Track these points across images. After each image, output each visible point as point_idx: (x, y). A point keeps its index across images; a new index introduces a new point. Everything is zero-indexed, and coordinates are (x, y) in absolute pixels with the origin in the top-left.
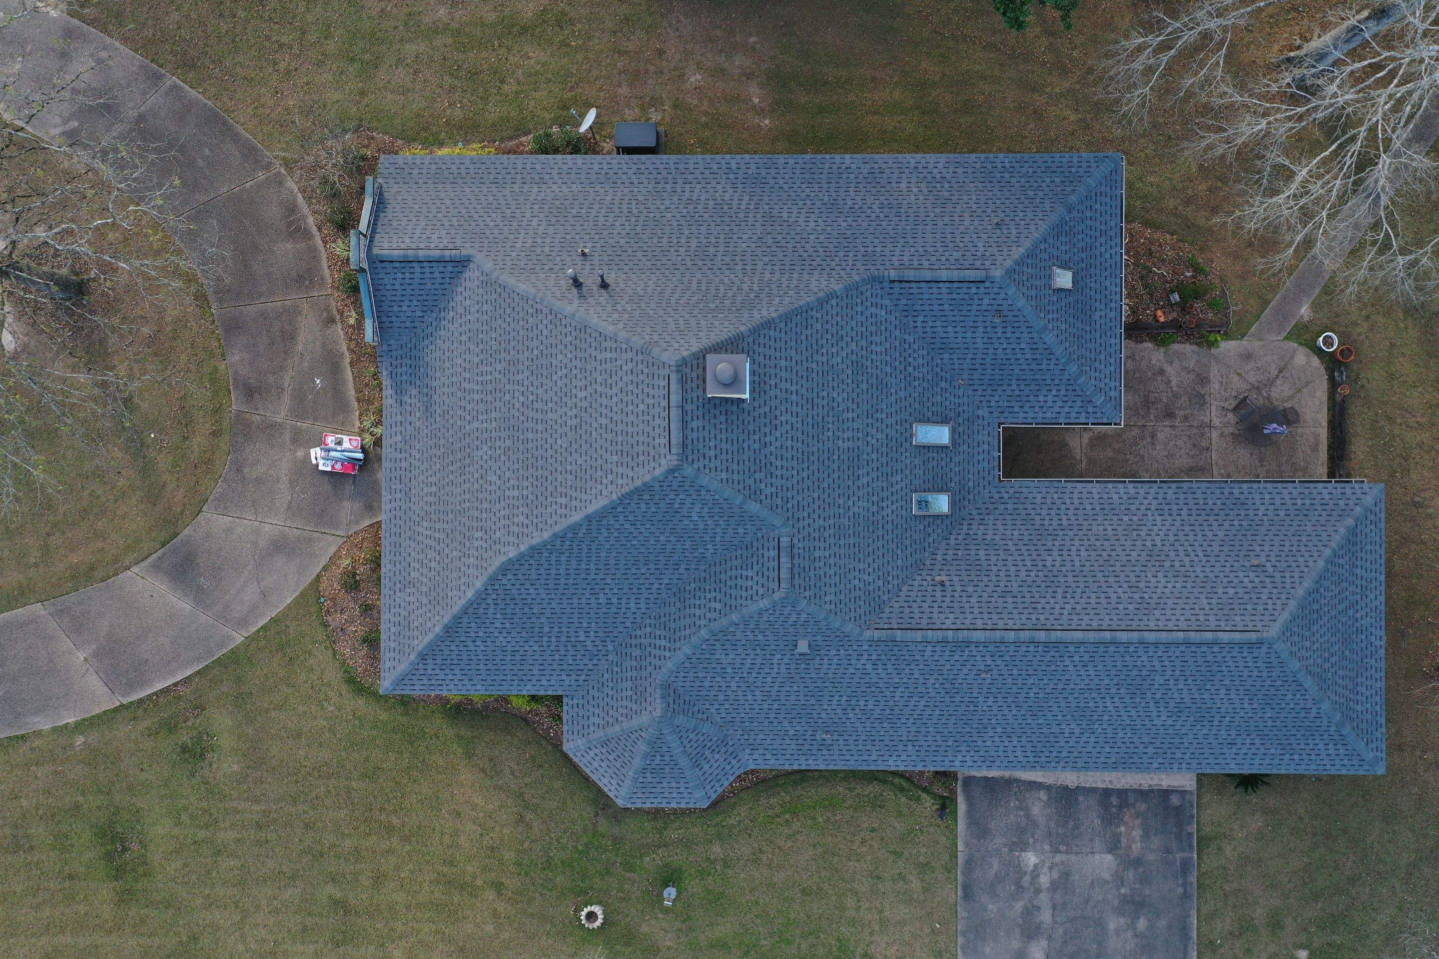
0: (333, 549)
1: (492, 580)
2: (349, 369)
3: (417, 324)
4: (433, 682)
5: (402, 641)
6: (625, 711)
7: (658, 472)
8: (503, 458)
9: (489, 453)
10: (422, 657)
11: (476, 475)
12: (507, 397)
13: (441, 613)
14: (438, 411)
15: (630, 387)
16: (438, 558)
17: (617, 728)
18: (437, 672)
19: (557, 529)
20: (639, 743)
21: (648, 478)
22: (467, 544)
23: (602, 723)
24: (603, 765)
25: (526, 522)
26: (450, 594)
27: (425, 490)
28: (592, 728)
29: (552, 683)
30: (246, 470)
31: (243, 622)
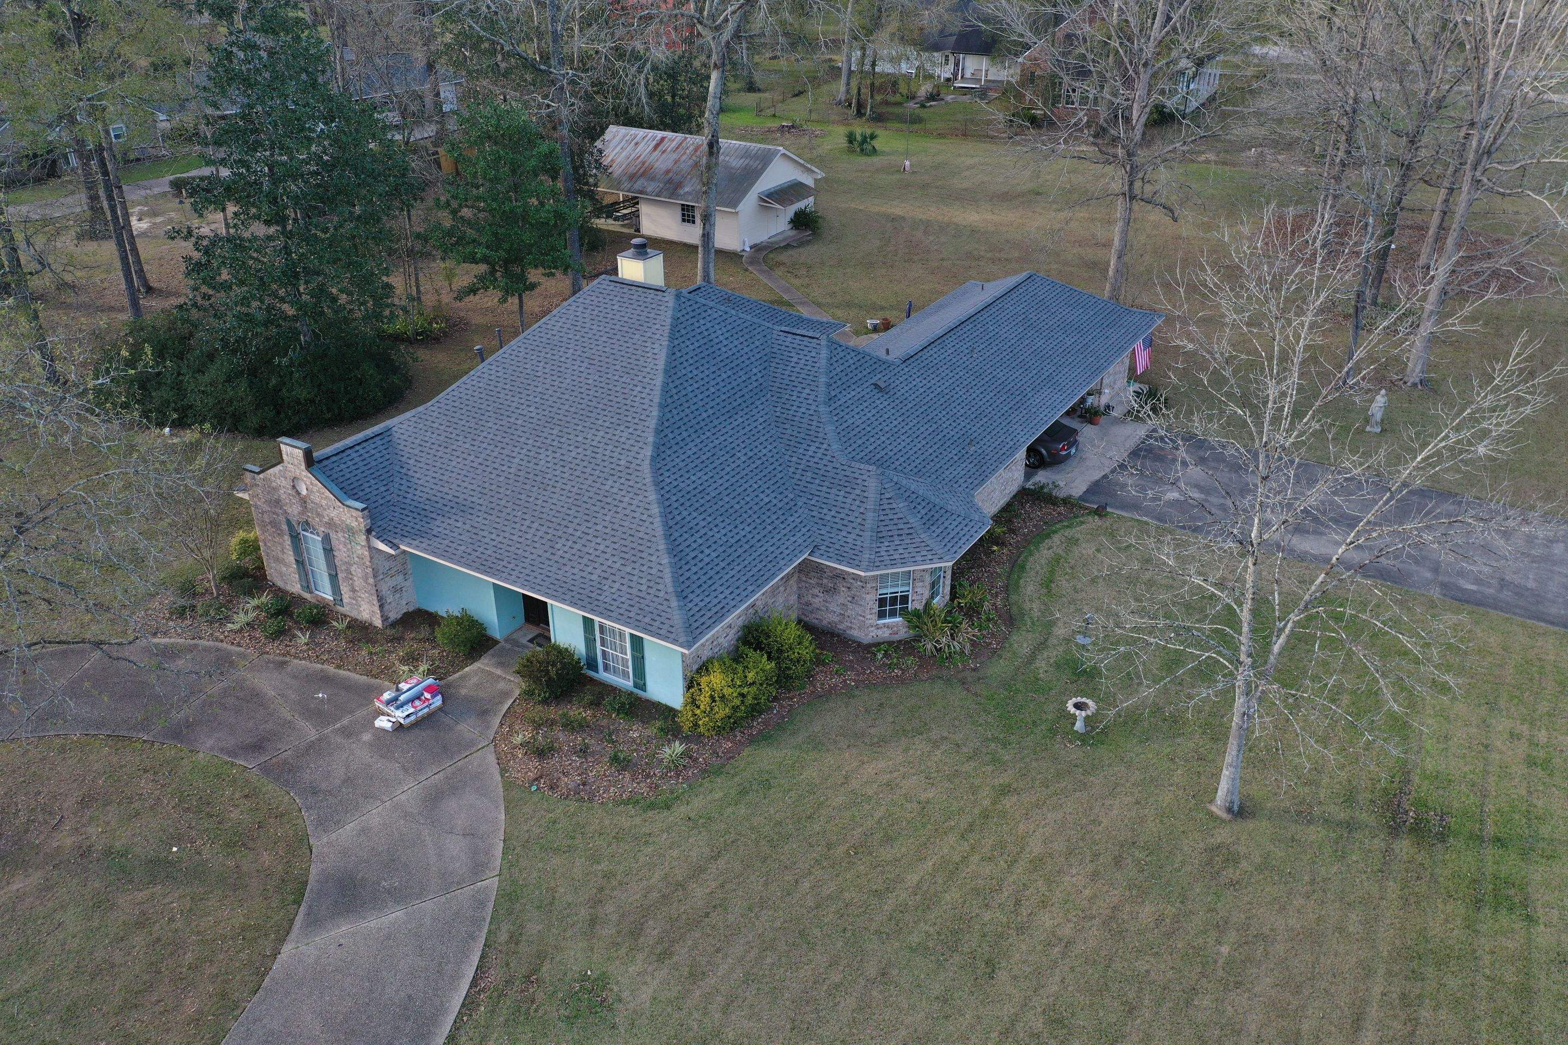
0: (492, 758)
1: (658, 484)
2: (341, 672)
3: (388, 498)
4: (715, 610)
5: (651, 609)
6: (857, 503)
7: (671, 304)
8: (563, 440)
9: (549, 453)
10: (682, 596)
11: (557, 473)
12: (519, 422)
13: (651, 551)
14: (474, 499)
15: (595, 313)
16: (599, 540)
17: (870, 515)
18: (707, 600)
19: (657, 400)
20: (894, 506)
21: (670, 313)
22: (609, 500)
23: (857, 531)
24: (901, 551)
25: (631, 430)
26: (641, 535)
27: (529, 536)
28: (858, 543)
29: (792, 548)
30: (324, 786)
31: (478, 868)
